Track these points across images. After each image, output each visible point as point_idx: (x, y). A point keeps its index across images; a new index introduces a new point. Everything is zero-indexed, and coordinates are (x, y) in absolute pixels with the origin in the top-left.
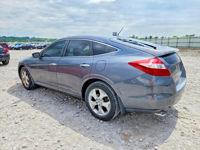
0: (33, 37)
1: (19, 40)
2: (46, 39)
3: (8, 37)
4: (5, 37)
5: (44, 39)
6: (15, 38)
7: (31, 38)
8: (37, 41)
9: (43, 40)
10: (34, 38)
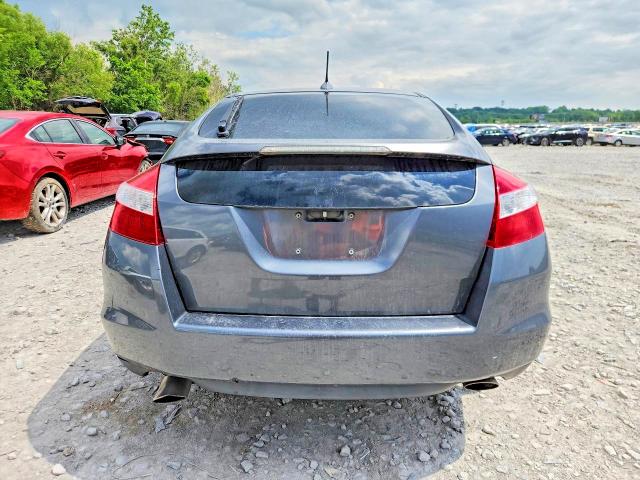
0: (560, 108)
1: (516, 118)
2: (608, 111)
3: (486, 110)
4: (478, 109)
5: (598, 111)
6: (503, 110)
7: (554, 111)
8: (570, 120)
9: (594, 115)
10: (564, 109)
